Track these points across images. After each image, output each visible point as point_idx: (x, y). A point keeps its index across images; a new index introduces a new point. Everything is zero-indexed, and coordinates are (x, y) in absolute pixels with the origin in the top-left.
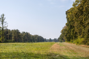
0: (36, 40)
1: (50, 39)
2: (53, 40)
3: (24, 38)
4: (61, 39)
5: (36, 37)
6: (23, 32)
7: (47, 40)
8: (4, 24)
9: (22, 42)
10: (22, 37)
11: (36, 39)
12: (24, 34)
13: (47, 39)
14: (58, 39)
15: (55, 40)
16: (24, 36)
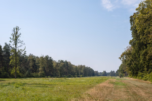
0: (81, 74)
1: (105, 72)
2: (109, 74)
3: (61, 71)
4: (122, 72)
5: (81, 69)
6: (59, 61)
7: (99, 74)
8: (18, 45)
9: (57, 76)
10: (57, 68)
11: (82, 71)
12: (62, 63)
13: (99, 72)
14: (117, 72)
15: (112, 74)
16: (61, 67)
